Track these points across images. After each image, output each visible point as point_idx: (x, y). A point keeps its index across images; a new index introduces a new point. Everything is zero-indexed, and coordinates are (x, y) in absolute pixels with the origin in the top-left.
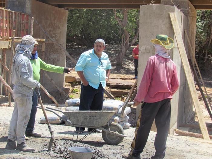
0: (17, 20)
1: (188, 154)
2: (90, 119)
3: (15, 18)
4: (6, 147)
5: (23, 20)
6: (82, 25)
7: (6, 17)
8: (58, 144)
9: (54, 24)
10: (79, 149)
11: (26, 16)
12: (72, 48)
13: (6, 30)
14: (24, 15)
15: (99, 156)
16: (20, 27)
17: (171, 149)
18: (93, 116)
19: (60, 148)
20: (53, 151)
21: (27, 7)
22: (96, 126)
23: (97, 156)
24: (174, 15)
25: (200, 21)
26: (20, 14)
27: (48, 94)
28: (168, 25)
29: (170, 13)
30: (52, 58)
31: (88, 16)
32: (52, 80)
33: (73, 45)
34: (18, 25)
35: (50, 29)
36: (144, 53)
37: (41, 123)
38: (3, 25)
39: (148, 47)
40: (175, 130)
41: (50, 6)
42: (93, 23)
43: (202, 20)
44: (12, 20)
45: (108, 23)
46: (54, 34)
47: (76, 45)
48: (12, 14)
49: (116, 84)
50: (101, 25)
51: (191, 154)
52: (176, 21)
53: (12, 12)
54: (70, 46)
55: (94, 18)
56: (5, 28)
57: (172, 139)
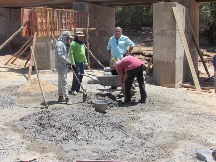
0: (79, 17)
1: (177, 102)
2: (113, 81)
3: (78, 16)
4: (58, 100)
5: (84, 17)
6: (131, 16)
7: (72, 16)
8: (91, 98)
9: (106, 17)
10: (99, 101)
11: (85, 14)
12: (126, 31)
13: (72, 24)
14: (84, 13)
15: (115, 105)
16: (82, 21)
17: (167, 99)
18: (115, 79)
19: (91, 101)
20: (87, 102)
21: (86, 8)
22: (117, 85)
23: (114, 105)
24: (176, 8)
25: (209, 9)
26: (82, 13)
27: (100, 63)
28: (171, 16)
29: (173, 8)
30: (105, 39)
31: (135, 10)
32: (103, 54)
33: (126, 29)
34: (80, 20)
35: (103, 21)
36: (157, 35)
37: (88, 83)
38: (70, 21)
39: (159, 31)
40: (180, 84)
41: (102, 7)
42: (138, 15)
43: (210, 8)
44: (76, 17)
45: (148, 14)
46: (106, 24)
47: (128, 29)
48: (76, 14)
49: (149, 54)
50: (143, 16)
51: (179, 102)
52: (177, 12)
53: (76, 12)
54: (125, 30)
55: (138, 11)
56: (71, 23)
57: (172, 91)
